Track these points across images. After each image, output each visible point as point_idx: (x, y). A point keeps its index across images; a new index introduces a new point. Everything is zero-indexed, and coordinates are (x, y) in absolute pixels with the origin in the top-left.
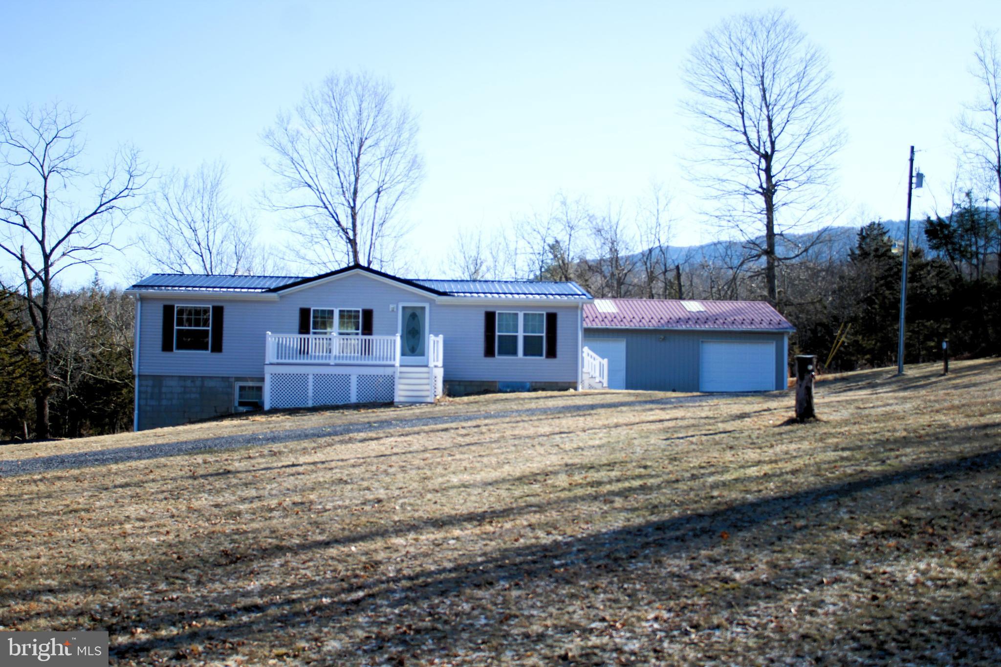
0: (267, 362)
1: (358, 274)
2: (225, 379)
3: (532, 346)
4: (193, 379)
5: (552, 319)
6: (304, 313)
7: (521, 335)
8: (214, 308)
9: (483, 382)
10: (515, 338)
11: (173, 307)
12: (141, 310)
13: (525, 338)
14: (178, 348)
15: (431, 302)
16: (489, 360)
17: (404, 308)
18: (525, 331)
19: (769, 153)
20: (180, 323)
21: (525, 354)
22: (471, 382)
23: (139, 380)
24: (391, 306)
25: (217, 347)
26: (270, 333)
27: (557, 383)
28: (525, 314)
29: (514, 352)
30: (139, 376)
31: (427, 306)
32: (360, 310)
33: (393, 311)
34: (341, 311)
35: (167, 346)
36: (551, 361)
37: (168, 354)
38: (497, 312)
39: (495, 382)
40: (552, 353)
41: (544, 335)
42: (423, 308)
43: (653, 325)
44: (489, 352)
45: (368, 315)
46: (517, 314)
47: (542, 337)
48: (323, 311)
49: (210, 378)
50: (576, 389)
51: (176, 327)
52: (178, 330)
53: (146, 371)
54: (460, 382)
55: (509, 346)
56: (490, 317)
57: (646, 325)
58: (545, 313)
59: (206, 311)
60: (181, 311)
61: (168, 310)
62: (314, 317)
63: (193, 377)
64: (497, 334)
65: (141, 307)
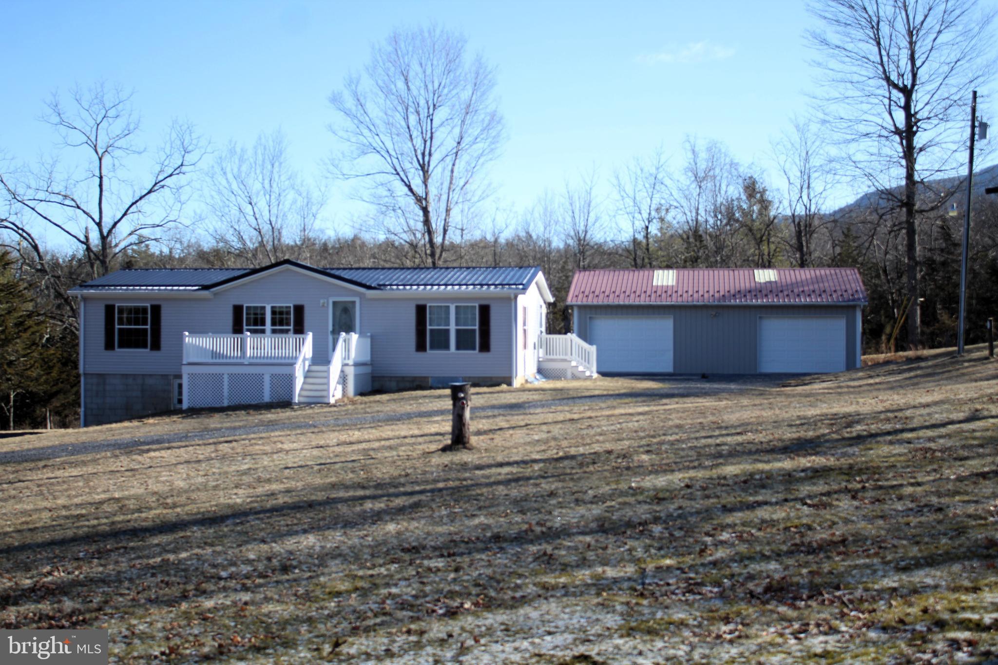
0: (184, 362)
1: (288, 270)
2: (165, 376)
3: (464, 341)
4: (135, 376)
5: (485, 311)
6: (238, 310)
7: (453, 328)
8: (152, 306)
9: (415, 377)
10: (447, 332)
11: (114, 306)
12: (85, 310)
13: (458, 332)
14: (120, 346)
15: (361, 296)
16: (421, 355)
17: (335, 303)
18: (457, 324)
19: (909, 87)
20: (120, 323)
21: (458, 348)
22: (403, 377)
23: (85, 379)
24: (322, 301)
25: (156, 346)
26: (187, 333)
27: (491, 378)
28: (457, 307)
29: (447, 347)
30: (85, 374)
31: (357, 300)
32: (292, 305)
33: (323, 306)
34: (272, 307)
35: (109, 345)
36: (484, 355)
37: (109, 353)
38: (428, 305)
39: (427, 377)
40: (485, 347)
41: (477, 327)
42: (354, 303)
43: (707, 300)
44: (421, 346)
45: (299, 310)
46: (448, 307)
47: (474, 330)
48: (256, 308)
49: (151, 375)
50: (510, 384)
51: (117, 327)
52: (120, 329)
53: (90, 370)
54: (391, 378)
55: (441, 341)
56: (421, 310)
57: (697, 300)
58: (477, 305)
59: (144, 310)
60: (121, 311)
61: (109, 310)
62: (247, 314)
63: (135, 375)
64: (429, 327)
65: (85, 307)
